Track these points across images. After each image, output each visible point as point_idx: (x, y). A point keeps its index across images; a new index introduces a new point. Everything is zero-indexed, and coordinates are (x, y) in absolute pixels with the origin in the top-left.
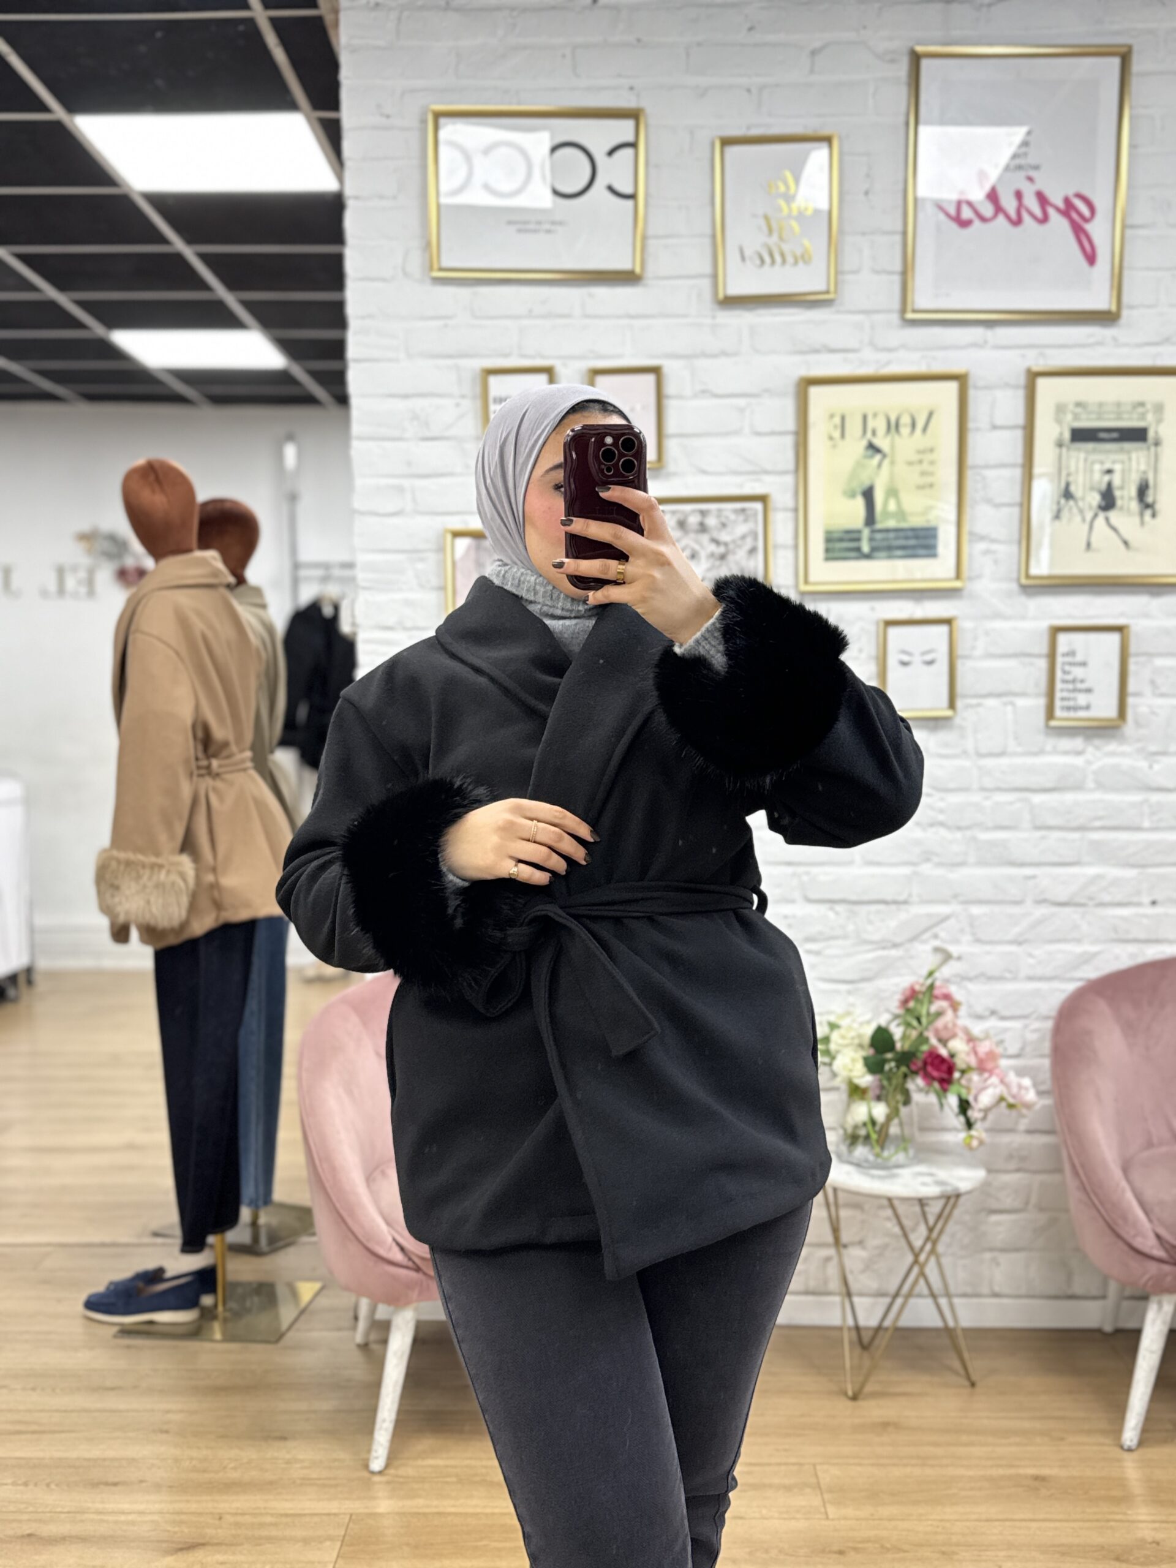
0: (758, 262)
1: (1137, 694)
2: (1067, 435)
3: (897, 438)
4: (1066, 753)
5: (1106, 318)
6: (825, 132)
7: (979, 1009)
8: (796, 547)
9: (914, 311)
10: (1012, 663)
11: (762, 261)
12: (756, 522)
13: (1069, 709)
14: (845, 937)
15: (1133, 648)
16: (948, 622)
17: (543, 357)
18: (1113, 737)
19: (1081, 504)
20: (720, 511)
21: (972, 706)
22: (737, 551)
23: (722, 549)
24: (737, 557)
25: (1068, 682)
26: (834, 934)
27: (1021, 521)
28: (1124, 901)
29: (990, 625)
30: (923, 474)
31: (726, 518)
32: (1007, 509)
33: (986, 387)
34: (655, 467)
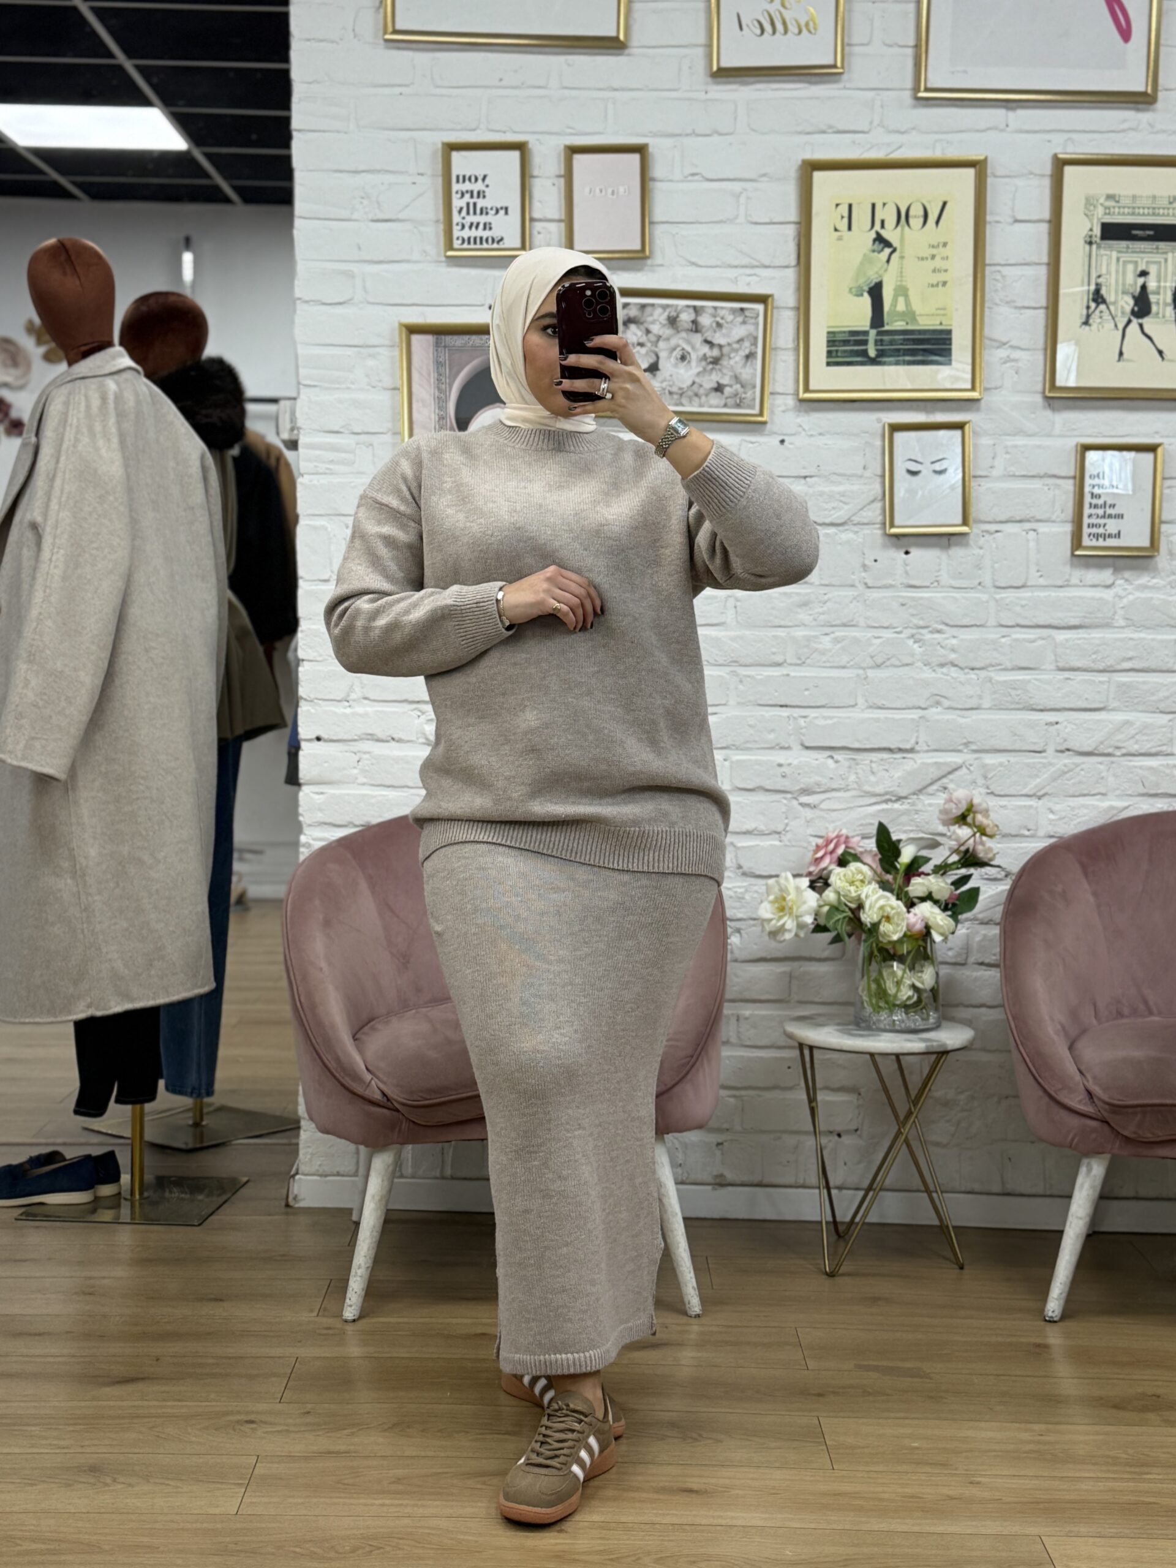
0: (757, 31)
1: (1170, 522)
2: (1097, 231)
3: (906, 228)
4: (1094, 586)
5: (1142, 100)
8: (796, 350)
9: (928, 89)
10: (1036, 484)
12: (755, 325)
13: (1097, 536)
14: (846, 790)
15: (1166, 470)
17: (515, 132)
18: (1145, 569)
19: (1112, 308)
20: (716, 308)
21: (987, 532)
22: (732, 355)
23: (716, 352)
24: (732, 362)
25: (1096, 506)
26: (835, 786)
27: (1046, 327)
28: (1154, 750)
29: (1010, 441)
30: (934, 271)
31: (722, 318)
32: (1030, 313)
33: (1008, 176)
34: (639, 257)
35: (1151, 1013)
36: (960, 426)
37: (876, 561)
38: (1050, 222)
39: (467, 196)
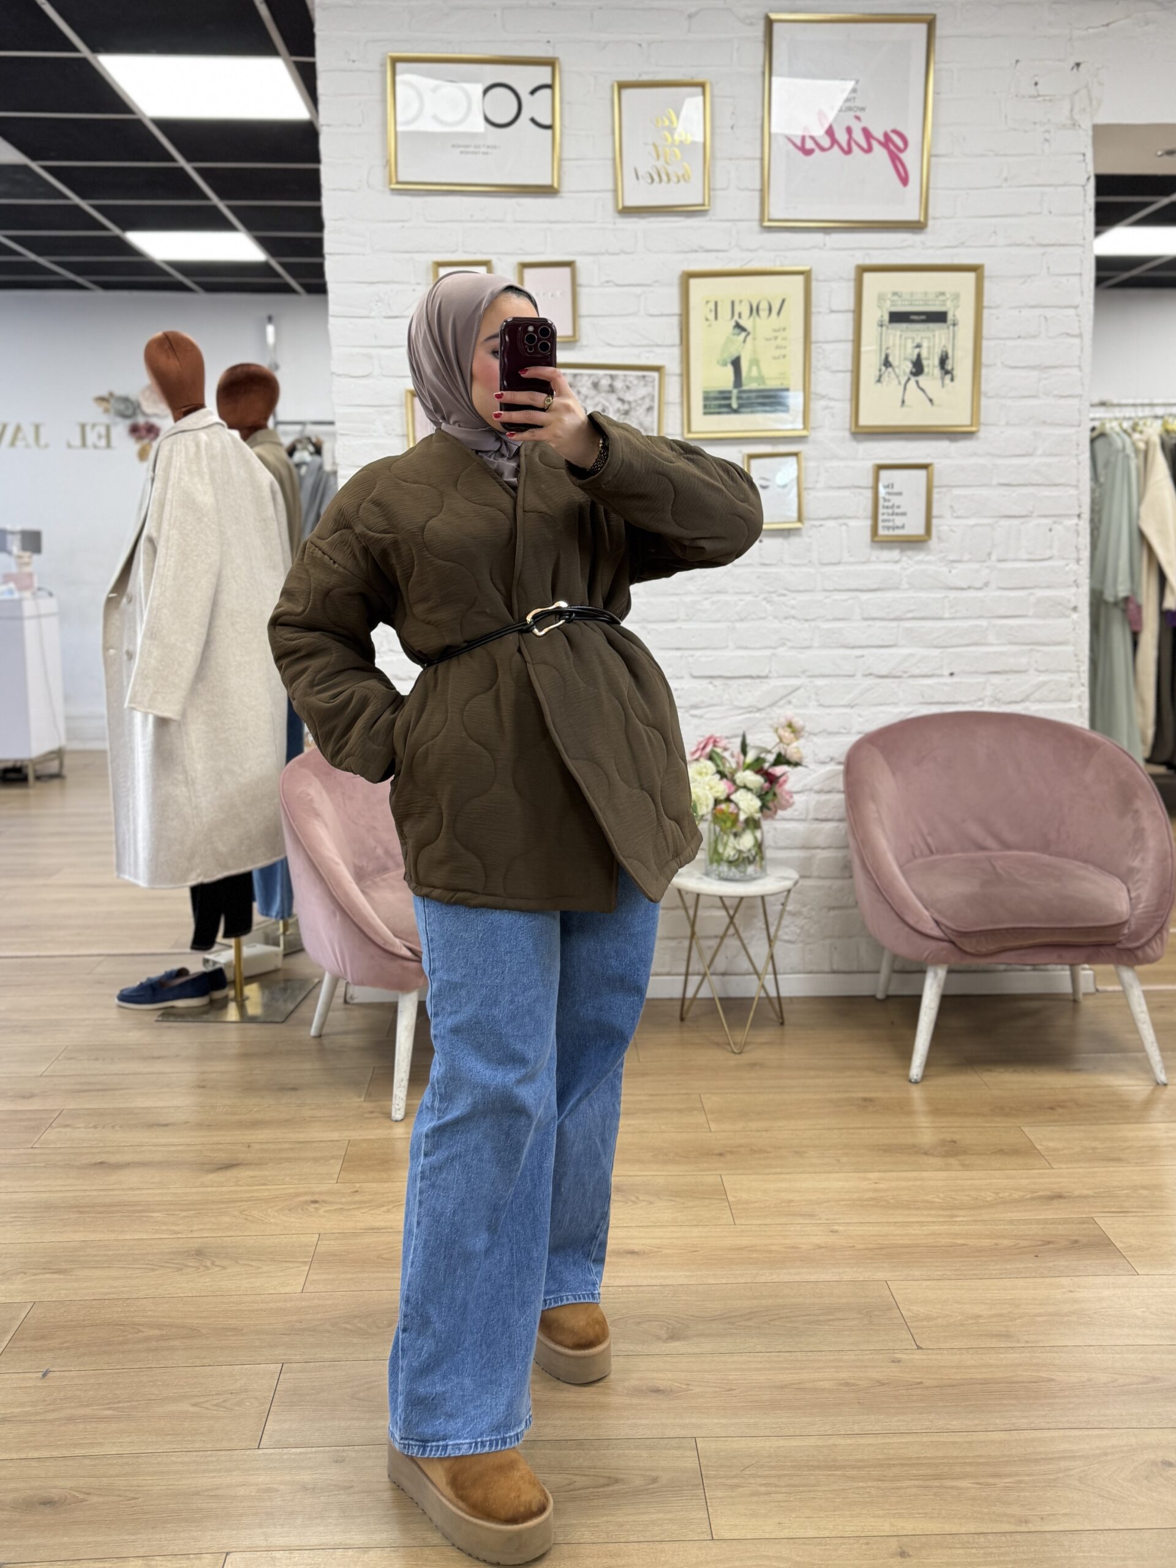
0: (649, 180)
1: (939, 516)
2: (886, 318)
3: (757, 319)
4: (887, 562)
5: (916, 227)
6: (700, 79)
8: (682, 404)
9: (770, 220)
10: (846, 493)
11: (653, 180)
12: (654, 386)
13: (888, 528)
14: (722, 705)
15: (936, 481)
17: (482, 253)
18: (922, 549)
19: (897, 370)
20: (625, 376)
21: (814, 526)
22: (638, 408)
23: (626, 407)
24: (638, 413)
25: (887, 507)
26: (713, 703)
27: (852, 384)
28: (929, 673)
29: (829, 464)
31: (631, 382)
32: (841, 375)
33: (826, 281)
34: (572, 341)
35: (932, 852)
36: (796, 454)
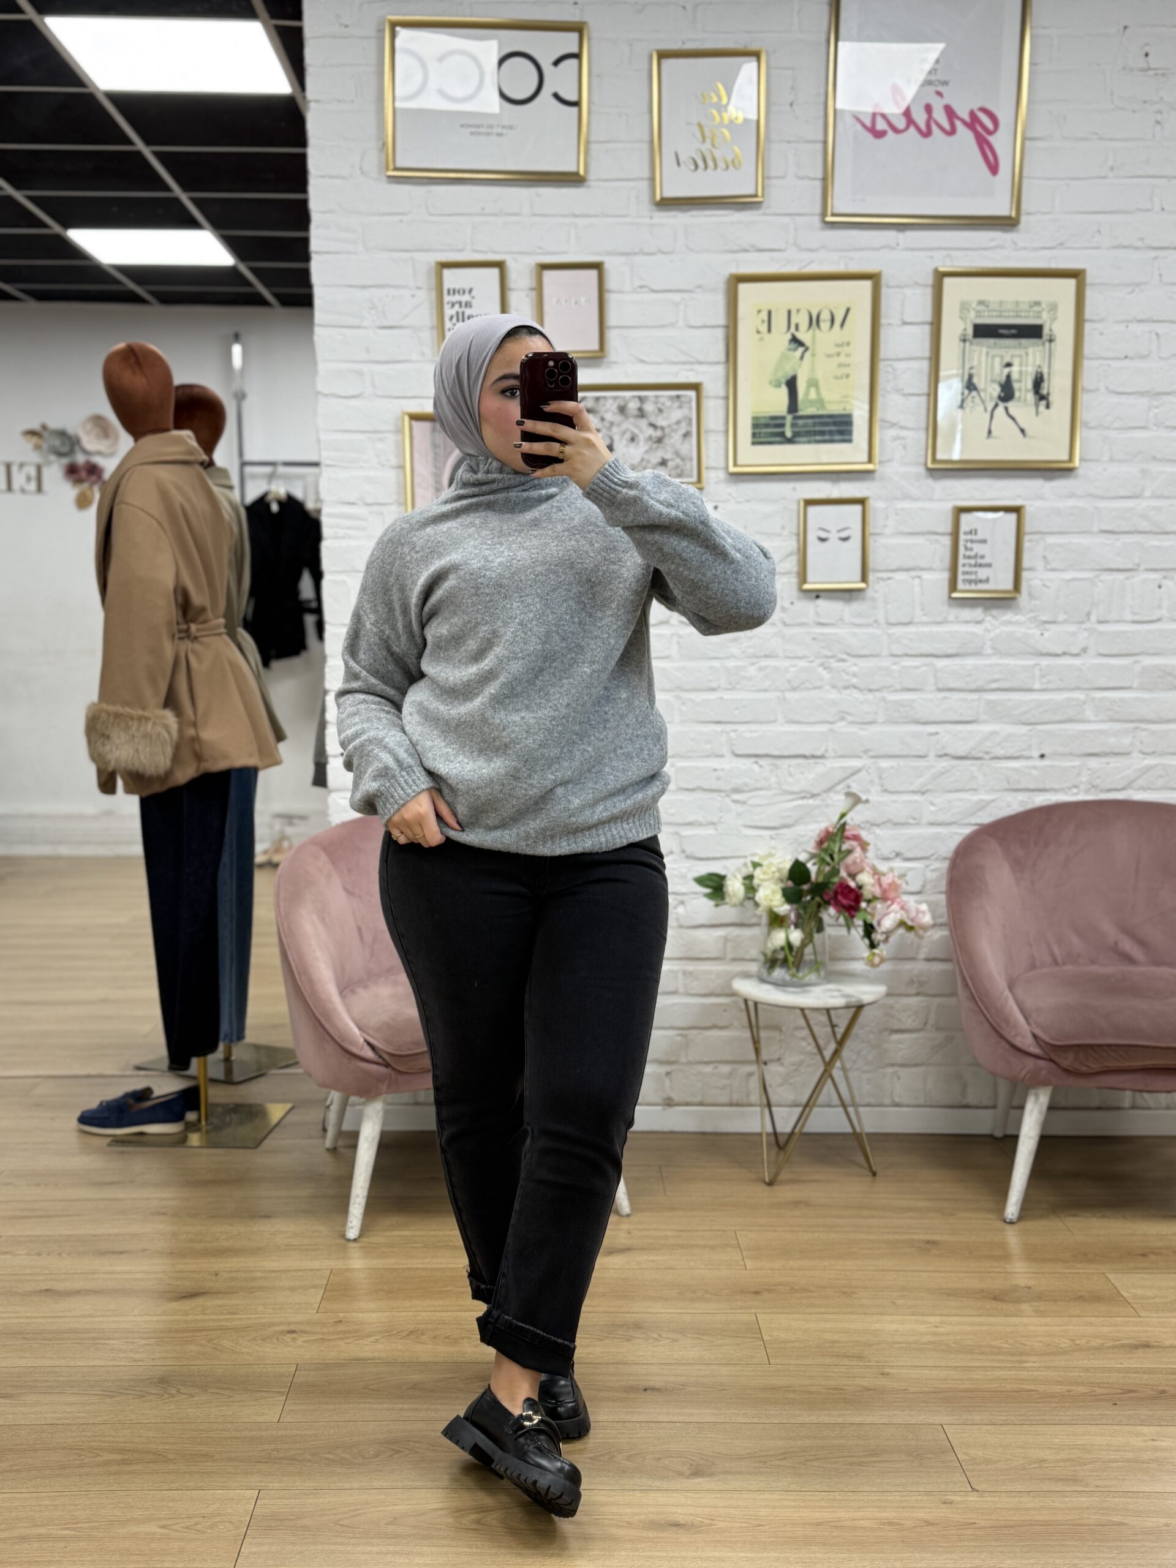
0: (692, 166)
1: (1029, 569)
2: (970, 331)
3: (817, 331)
4: (967, 622)
5: (1007, 223)
6: (753, 47)
7: (886, 852)
8: (727, 431)
9: (833, 215)
10: (920, 540)
12: (690, 408)
13: (970, 582)
14: (769, 788)
15: (1028, 527)
16: (861, 501)
17: (495, 252)
18: (1009, 607)
19: (982, 394)
20: (657, 397)
21: (882, 579)
22: (672, 435)
23: (659, 433)
24: (673, 441)
25: (969, 557)
26: (759, 785)
27: (928, 410)
28: (1016, 755)
29: (900, 505)
30: (840, 365)
31: (663, 404)
32: (914, 398)
33: (898, 287)
34: (598, 356)
37: (792, 603)
38: (932, 324)
39: (457, 307)
